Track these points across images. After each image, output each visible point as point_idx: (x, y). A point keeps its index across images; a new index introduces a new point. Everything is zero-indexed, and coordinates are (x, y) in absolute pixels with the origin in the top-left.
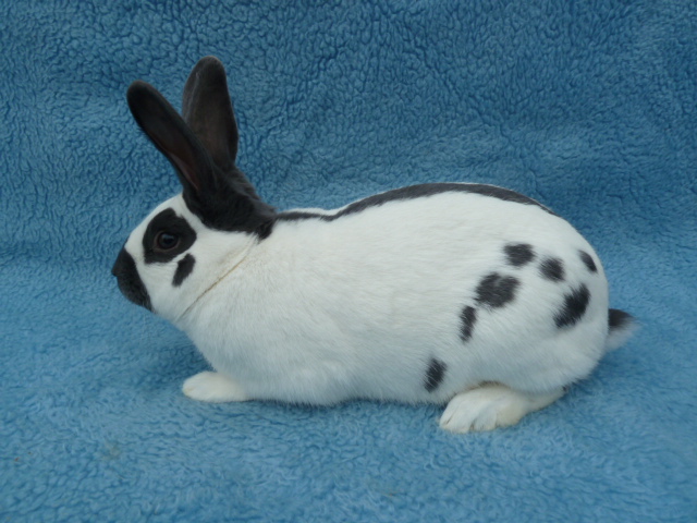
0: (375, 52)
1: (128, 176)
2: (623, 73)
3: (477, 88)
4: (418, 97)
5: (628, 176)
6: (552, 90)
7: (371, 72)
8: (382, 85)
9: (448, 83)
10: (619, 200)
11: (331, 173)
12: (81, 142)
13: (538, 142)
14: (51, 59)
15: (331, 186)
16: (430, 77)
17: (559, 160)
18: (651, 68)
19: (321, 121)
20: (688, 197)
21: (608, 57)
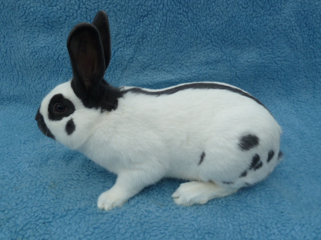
0: (165, 14)
1: (57, 67)
2: (276, 25)
3: (210, 30)
4: (184, 34)
5: (276, 70)
6: (244, 32)
7: (163, 23)
8: (168, 29)
9: (197, 28)
10: (272, 80)
11: (146, 67)
12: (36, 53)
13: (237, 55)
14: (22, 16)
15: (145, 73)
16: (189, 26)
17: (246, 63)
18: (289, 22)
19: (141, 44)
20: (303, 80)
21: (270, 17)
